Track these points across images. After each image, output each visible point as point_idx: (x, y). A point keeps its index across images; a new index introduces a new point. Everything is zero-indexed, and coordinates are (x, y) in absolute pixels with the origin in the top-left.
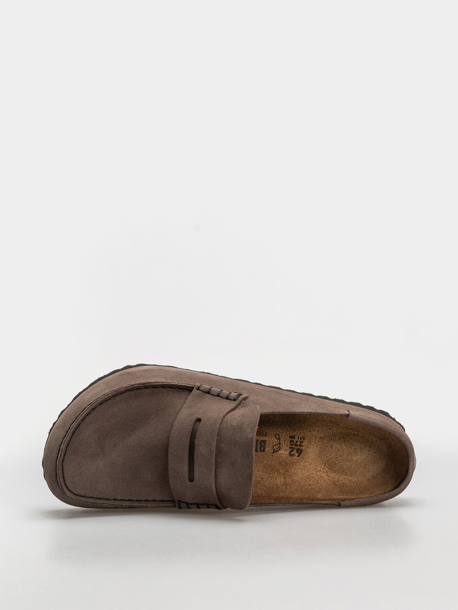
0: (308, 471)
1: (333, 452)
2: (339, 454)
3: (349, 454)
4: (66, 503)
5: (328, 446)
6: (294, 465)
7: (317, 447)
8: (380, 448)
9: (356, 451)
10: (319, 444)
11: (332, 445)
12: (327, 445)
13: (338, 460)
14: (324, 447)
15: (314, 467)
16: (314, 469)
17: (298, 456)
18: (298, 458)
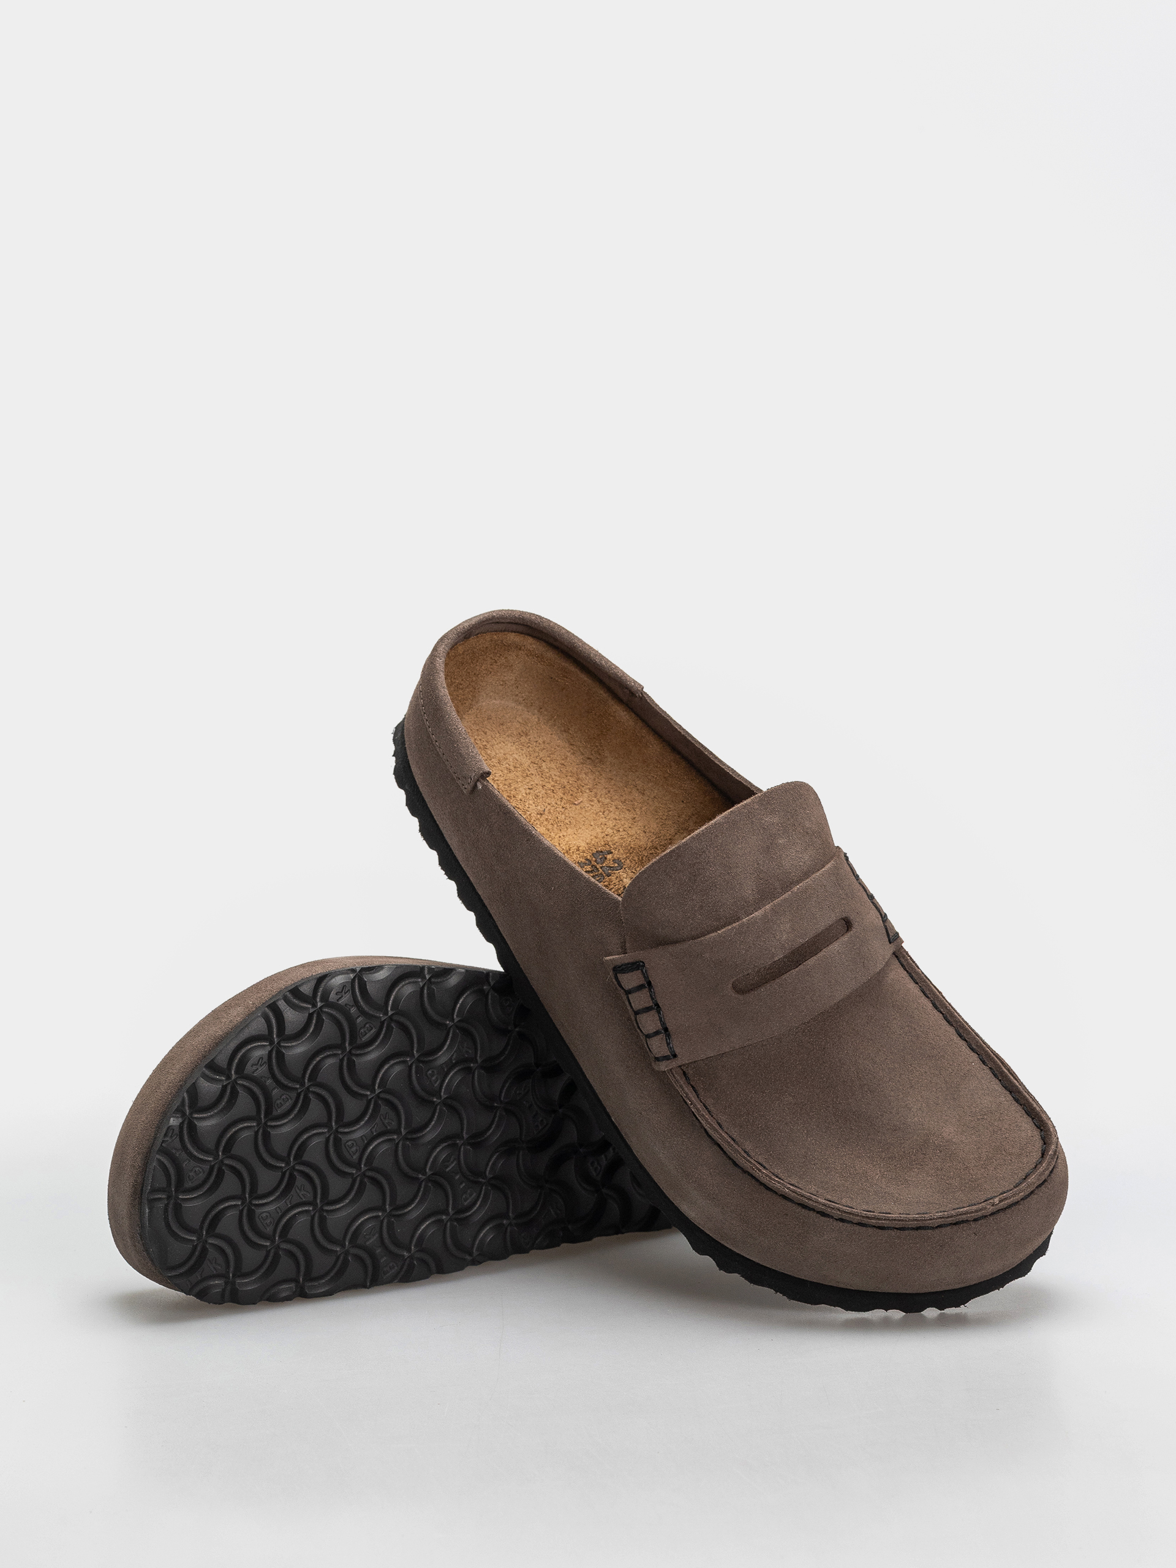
0: (619, 820)
1: (549, 804)
2: (544, 791)
3: (527, 776)
4: (1067, 1194)
5: (547, 819)
6: (631, 848)
7: (564, 836)
8: (471, 730)
9: (512, 768)
10: (557, 836)
11: (538, 814)
12: (545, 823)
13: (554, 786)
14: (552, 824)
15: (603, 816)
16: (607, 812)
17: (610, 852)
18: (613, 851)
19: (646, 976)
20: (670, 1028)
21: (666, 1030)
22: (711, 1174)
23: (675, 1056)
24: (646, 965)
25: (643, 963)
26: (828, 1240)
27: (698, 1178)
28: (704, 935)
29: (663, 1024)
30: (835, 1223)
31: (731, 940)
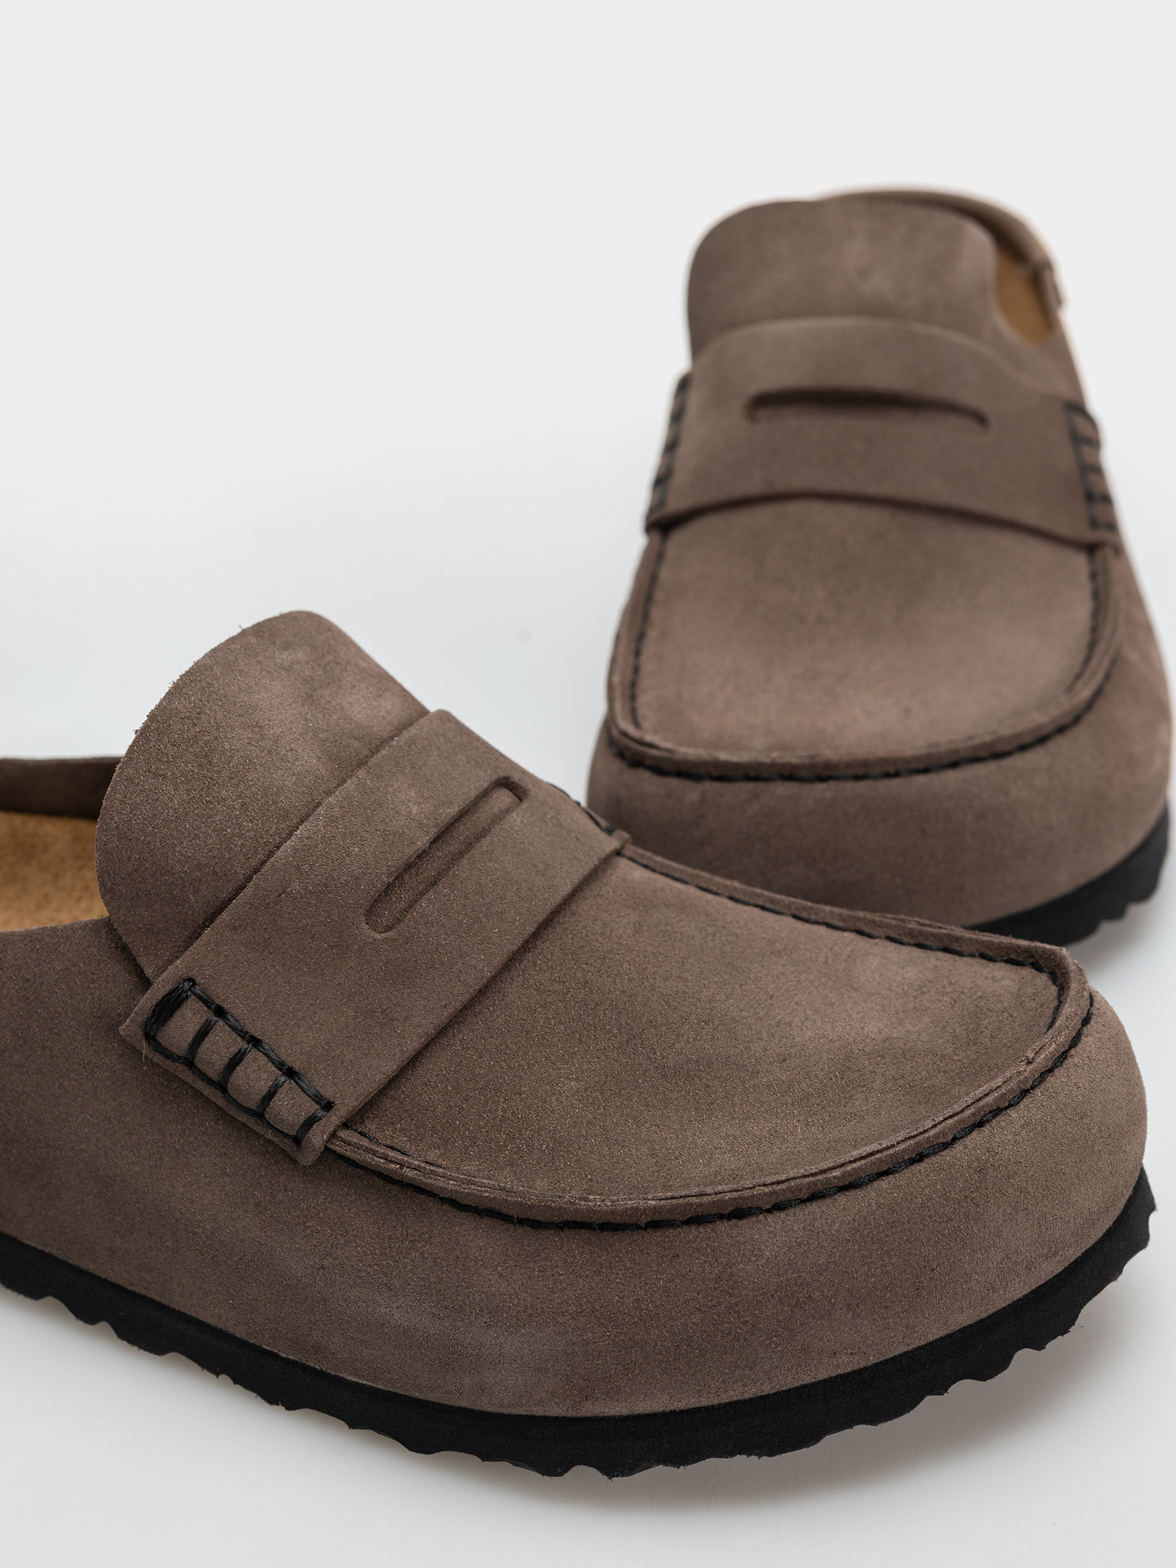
19: (207, 1002)
20: (296, 1066)
21: (291, 1073)
22: (501, 1276)
23: (328, 1106)
24: (198, 980)
25: (190, 980)
26: (775, 1258)
27: (481, 1300)
28: (271, 854)
29: (280, 1065)
30: (770, 1218)
31: (323, 837)
